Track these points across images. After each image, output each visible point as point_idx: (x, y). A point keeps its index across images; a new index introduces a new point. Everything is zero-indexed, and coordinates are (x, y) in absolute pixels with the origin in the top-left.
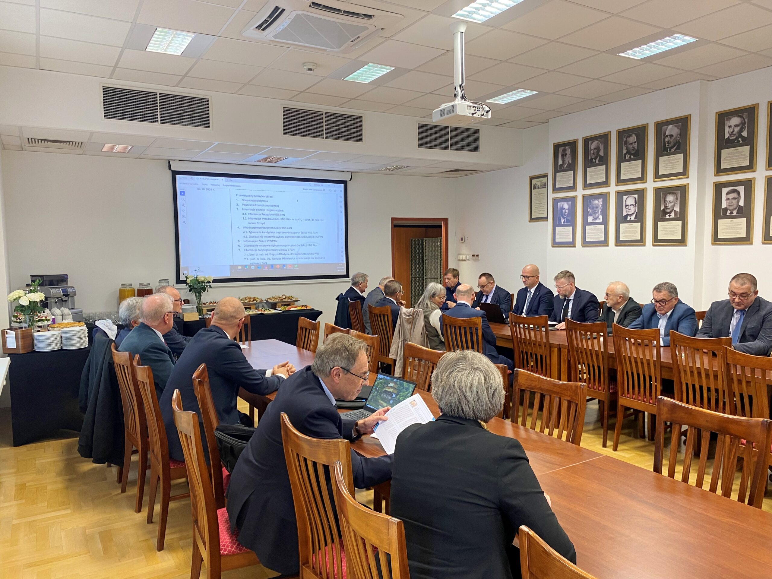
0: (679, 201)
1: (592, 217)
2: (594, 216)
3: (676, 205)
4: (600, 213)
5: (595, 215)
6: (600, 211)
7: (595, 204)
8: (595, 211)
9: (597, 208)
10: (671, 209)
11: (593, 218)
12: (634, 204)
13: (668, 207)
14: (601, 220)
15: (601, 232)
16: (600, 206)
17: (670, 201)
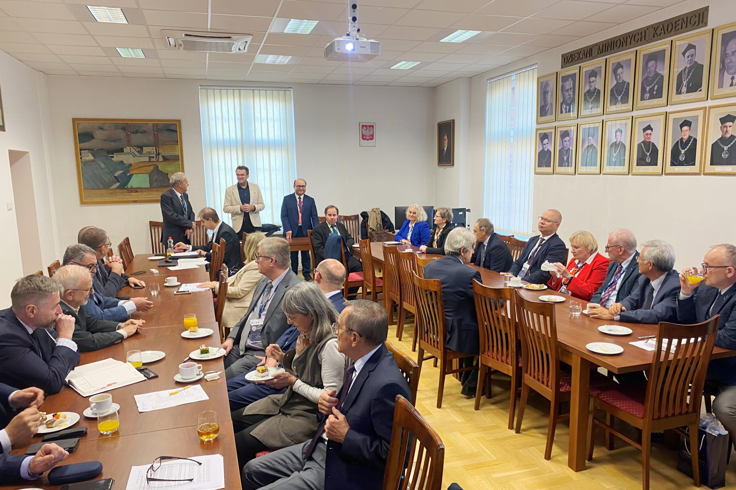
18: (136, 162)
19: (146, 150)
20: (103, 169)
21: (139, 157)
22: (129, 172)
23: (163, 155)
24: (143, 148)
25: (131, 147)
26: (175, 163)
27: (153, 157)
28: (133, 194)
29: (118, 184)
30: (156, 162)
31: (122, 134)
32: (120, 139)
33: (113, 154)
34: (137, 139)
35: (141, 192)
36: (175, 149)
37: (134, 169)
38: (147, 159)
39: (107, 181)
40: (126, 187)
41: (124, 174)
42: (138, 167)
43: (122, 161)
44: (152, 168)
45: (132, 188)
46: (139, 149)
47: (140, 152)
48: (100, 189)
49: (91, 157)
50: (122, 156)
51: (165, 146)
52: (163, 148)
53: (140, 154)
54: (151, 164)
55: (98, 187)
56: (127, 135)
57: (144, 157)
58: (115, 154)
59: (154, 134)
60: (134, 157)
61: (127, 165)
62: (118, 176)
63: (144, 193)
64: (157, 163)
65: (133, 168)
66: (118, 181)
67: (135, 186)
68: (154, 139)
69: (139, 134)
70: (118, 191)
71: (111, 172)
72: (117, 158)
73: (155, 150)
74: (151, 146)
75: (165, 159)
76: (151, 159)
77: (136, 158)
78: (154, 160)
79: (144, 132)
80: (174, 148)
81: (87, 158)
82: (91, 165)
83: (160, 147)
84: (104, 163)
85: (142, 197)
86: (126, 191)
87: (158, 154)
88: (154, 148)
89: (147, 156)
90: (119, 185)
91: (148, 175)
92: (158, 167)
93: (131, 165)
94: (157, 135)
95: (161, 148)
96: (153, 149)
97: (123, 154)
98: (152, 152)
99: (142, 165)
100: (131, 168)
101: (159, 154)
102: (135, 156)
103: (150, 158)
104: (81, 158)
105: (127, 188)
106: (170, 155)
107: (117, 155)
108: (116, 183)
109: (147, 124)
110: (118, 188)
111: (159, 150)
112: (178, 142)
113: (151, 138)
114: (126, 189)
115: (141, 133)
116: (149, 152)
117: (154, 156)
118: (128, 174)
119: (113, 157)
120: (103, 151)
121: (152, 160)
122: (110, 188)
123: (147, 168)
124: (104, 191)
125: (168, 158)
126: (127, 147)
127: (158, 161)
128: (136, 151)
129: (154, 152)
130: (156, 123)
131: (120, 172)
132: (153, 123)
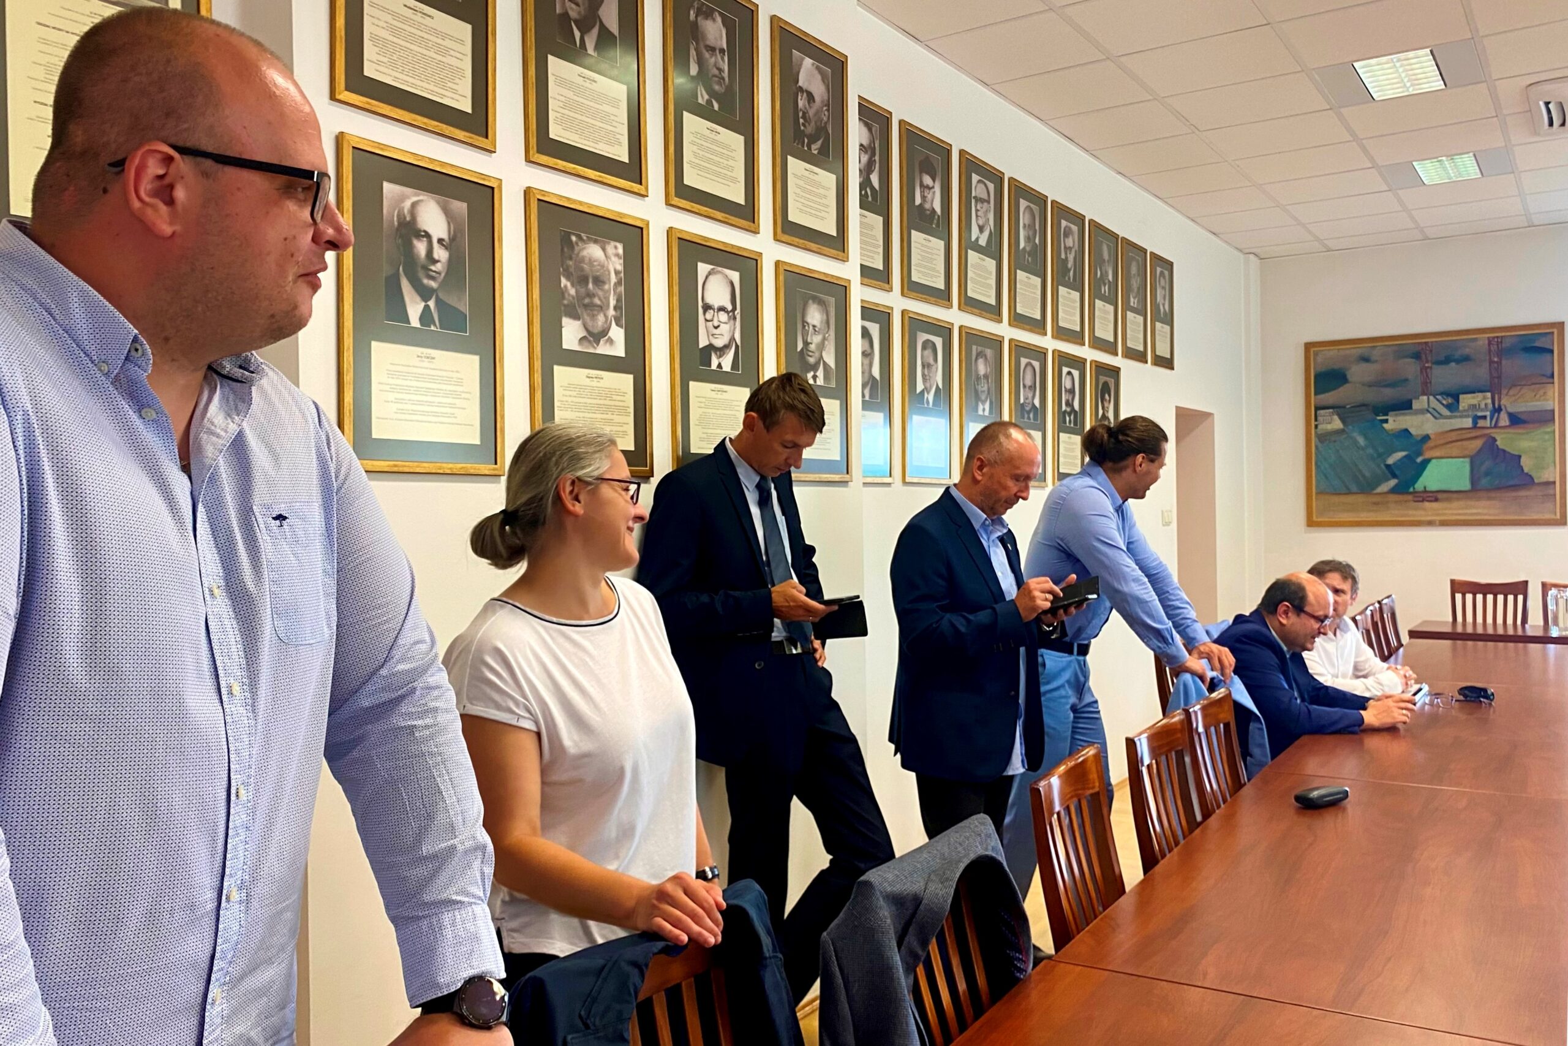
0: (832, 333)
1: (577, 324)
2: (590, 323)
3: (826, 343)
4: (611, 312)
5: (593, 317)
6: (612, 302)
7: (591, 261)
8: (591, 295)
9: (599, 281)
10: (817, 355)
11: (584, 333)
12: (730, 308)
13: (812, 347)
14: (619, 350)
15: (622, 410)
16: (613, 279)
17: (814, 326)
18: (1441, 430)
19: (1466, 400)
20: (1363, 449)
21: (1450, 418)
22: (1420, 454)
23: (1510, 410)
24: (1461, 396)
25: (1431, 398)
26: (1542, 430)
27: (1484, 417)
28: (1427, 504)
29: (1393, 482)
30: (1491, 428)
31: (1410, 368)
32: (1406, 380)
33: (1387, 415)
34: (1445, 376)
35: (1448, 500)
36: (1545, 393)
37: (1436, 447)
38: (1468, 423)
39: (1367, 474)
40: (1411, 490)
41: (1410, 458)
42: (1442, 442)
43: (1406, 430)
44: (1478, 444)
45: (1425, 491)
46: (1450, 400)
47: (1453, 407)
48: (1351, 493)
49: (1337, 424)
50: (1408, 418)
51: (1519, 388)
52: (1511, 392)
53: (1451, 411)
54: (1474, 433)
55: (1347, 488)
56: (1424, 369)
57: (1461, 417)
58: (1391, 413)
59: (1491, 362)
60: (1435, 418)
61: (1419, 438)
62: (1394, 464)
63: (1455, 504)
64: (1492, 431)
65: (1430, 444)
66: (1394, 476)
67: (1433, 486)
68: (1491, 373)
69: (1453, 364)
70: (1393, 497)
71: (1380, 455)
72: (1394, 423)
73: (1489, 401)
74: (1482, 391)
75: (1516, 420)
76: (1479, 421)
77: (1441, 421)
78: (1487, 423)
79: (1466, 359)
80: (1541, 392)
81: (1329, 427)
82: (1335, 441)
83: (1504, 392)
84: (1366, 438)
85: (1450, 512)
86: (1410, 497)
87: (1497, 410)
88: (1489, 395)
89: (1467, 416)
90: (1396, 485)
91: (1467, 460)
92: (1495, 440)
93: (1426, 438)
94: (1499, 363)
95: (1507, 395)
96: (1485, 398)
97: (1411, 414)
98: (1483, 406)
99: (1454, 436)
100: (1425, 446)
101: (1499, 410)
102: (1437, 416)
103: (1476, 419)
104: (1316, 427)
105: (1415, 492)
106: (1529, 409)
107: (1396, 415)
108: (1387, 480)
109: (1475, 340)
110: (1394, 491)
111: (1500, 401)
112: (1552, 376)
113: (1482, 373)
114: (1411, 493)
115: (1458, 361)
116: (1474, 406)
117: (1488, 414)
118: (1419, 460)
119: (1386, 421)
120: (1363, 408)
121: (1481, 423)
122: (1375, 492)
123: (1465, 443)
124: (1360, 498)
125: (1523, 417)
126: (1421, 398)
127: (1496, 426)
128: (1443, 404)
129: (1486, 405)
130: (1497, 337)
131: (1400, 454)
132: (1488, 338)
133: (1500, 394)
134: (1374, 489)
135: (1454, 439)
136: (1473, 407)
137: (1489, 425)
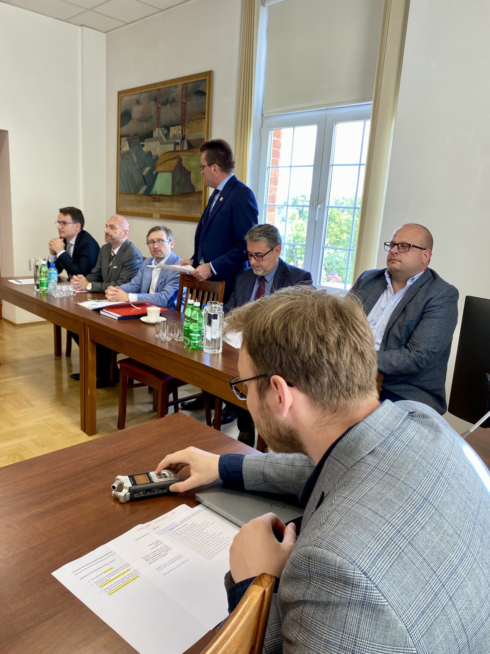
18: (162, 152)
19: (172, 131)
20: (135, 164)
21: (166, 144)
22: (155, 169)
23: (188, 140)
24: (171, 128)
25: (160, 129)
27: (177, 144)
28: (156, 203)
29: (144, 188)
32: (151, 116)
33: (144, 141)
35: (164, 201)
36: (202, 126)
37: (160, 164)
38: (172, 148)
39: (137, 182)
40: (151, 193)
41: (151, 171)
42: (163, 160)
43: (151, 152)
44: (175, 162)
45: (156, 195)
46: (167, 131)
47: (167, 136)
48: (130, 194)
49: (127, 147)
50: (151, 143)
51: (191, 123)
52: (189, 126)
53: (166, 139)
54: (174, 155)
55: (130, 191)
56: (158, 109)
57: (170, 143)
59: (183, 103)
60: (161, 144)
61: (154, 158)
62: (146, 174)
64: (181, 153)
65: (159, 162)
66: (145, 183)
67: (159, 193)
68: (182, 112)
69: (168, 105)
70: (145, 198)
71: (141, 168)
72: (147, 146)
73: (180, 132)
74: (178, 125)
75: (189, 146)
76: (177, 146)
77: (163, 146)
79: (173, 101)
80: (200, 125)
81: (125, 149)
82: (126, 159)
83: (186, 126)
85: (163, 209)
86: (150, 198)
87: (183, 138)
89: (172, 143)
90: (146, 190)
91: (171, 174)
92: (182, 161)
93: (157, 157)
94: (185, 103)
96: (179, 130)
97: (152, 141)
98: (178, 136)
99: (167, 157)
100: (157, 164)
102: (162, 142)
103: (175, 145)
104: (120, 149)
105: (152, 195)
106: (195, 138)
107: (147, 141)
108: (143, 186)
109: (177, 86)
110: (145, 193)
111: (184, 132)
112: (205, 113)
113: (178, 110)
115: (170, 103)
117: (180, 141)
118: (154, 173)
119: (144, 146)
121: (178, 148)
123: (170, 161)
124: (134, 198)
125: (192, 143)
126: (156, 129)
127: (182, 151)
128: (163, 133)
129: (179, 134)
130: (185, 84)
131: (148, 169)
132: (182, 84)
133: (185, 126)
134: (139, 191)
135: (167, 158)
136: (175, 136)
137: (179, 150)
